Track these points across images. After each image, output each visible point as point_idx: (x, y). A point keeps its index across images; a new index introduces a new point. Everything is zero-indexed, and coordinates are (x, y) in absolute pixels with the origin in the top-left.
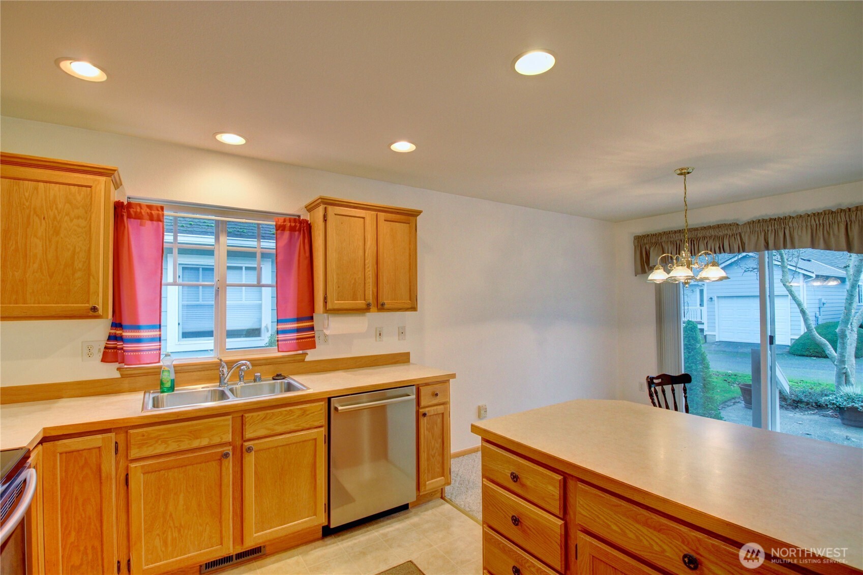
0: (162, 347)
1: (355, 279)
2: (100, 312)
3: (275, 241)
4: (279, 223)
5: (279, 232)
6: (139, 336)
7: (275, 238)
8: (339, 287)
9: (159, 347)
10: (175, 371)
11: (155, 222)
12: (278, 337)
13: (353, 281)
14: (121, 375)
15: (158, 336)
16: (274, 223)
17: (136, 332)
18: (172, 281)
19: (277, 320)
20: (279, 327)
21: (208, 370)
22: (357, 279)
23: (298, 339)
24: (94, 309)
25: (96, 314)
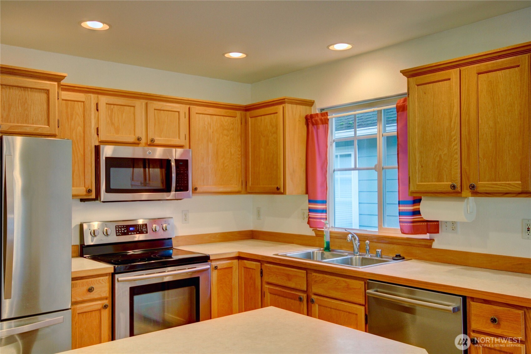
0: (327, 217)
1: (440, 156)
2: (282, 190)
3: (396, 124)
4: (399, 105)
5: (400, 113)
6: (316, 208)
7: (396, 121)
8: (422, 167)
9: (325, 217)
10: (330, 236)
11: (324, 125)
12: (400, 219)
13: (438, 159)
14: (316, 234)
15: (325, 209)
16: (395, 106)
17: (314, 205)
18: (354, 167)
19: (399, 202)
20: (401, 208)
21: (341, 239)
22: (442, 156)
23: (413, 222)
24: (278, 189)
25: (278, 191)
